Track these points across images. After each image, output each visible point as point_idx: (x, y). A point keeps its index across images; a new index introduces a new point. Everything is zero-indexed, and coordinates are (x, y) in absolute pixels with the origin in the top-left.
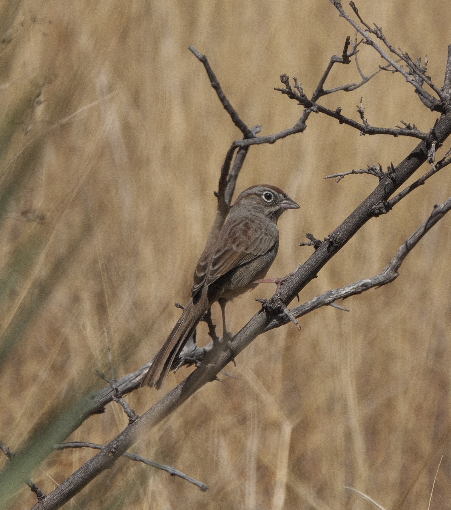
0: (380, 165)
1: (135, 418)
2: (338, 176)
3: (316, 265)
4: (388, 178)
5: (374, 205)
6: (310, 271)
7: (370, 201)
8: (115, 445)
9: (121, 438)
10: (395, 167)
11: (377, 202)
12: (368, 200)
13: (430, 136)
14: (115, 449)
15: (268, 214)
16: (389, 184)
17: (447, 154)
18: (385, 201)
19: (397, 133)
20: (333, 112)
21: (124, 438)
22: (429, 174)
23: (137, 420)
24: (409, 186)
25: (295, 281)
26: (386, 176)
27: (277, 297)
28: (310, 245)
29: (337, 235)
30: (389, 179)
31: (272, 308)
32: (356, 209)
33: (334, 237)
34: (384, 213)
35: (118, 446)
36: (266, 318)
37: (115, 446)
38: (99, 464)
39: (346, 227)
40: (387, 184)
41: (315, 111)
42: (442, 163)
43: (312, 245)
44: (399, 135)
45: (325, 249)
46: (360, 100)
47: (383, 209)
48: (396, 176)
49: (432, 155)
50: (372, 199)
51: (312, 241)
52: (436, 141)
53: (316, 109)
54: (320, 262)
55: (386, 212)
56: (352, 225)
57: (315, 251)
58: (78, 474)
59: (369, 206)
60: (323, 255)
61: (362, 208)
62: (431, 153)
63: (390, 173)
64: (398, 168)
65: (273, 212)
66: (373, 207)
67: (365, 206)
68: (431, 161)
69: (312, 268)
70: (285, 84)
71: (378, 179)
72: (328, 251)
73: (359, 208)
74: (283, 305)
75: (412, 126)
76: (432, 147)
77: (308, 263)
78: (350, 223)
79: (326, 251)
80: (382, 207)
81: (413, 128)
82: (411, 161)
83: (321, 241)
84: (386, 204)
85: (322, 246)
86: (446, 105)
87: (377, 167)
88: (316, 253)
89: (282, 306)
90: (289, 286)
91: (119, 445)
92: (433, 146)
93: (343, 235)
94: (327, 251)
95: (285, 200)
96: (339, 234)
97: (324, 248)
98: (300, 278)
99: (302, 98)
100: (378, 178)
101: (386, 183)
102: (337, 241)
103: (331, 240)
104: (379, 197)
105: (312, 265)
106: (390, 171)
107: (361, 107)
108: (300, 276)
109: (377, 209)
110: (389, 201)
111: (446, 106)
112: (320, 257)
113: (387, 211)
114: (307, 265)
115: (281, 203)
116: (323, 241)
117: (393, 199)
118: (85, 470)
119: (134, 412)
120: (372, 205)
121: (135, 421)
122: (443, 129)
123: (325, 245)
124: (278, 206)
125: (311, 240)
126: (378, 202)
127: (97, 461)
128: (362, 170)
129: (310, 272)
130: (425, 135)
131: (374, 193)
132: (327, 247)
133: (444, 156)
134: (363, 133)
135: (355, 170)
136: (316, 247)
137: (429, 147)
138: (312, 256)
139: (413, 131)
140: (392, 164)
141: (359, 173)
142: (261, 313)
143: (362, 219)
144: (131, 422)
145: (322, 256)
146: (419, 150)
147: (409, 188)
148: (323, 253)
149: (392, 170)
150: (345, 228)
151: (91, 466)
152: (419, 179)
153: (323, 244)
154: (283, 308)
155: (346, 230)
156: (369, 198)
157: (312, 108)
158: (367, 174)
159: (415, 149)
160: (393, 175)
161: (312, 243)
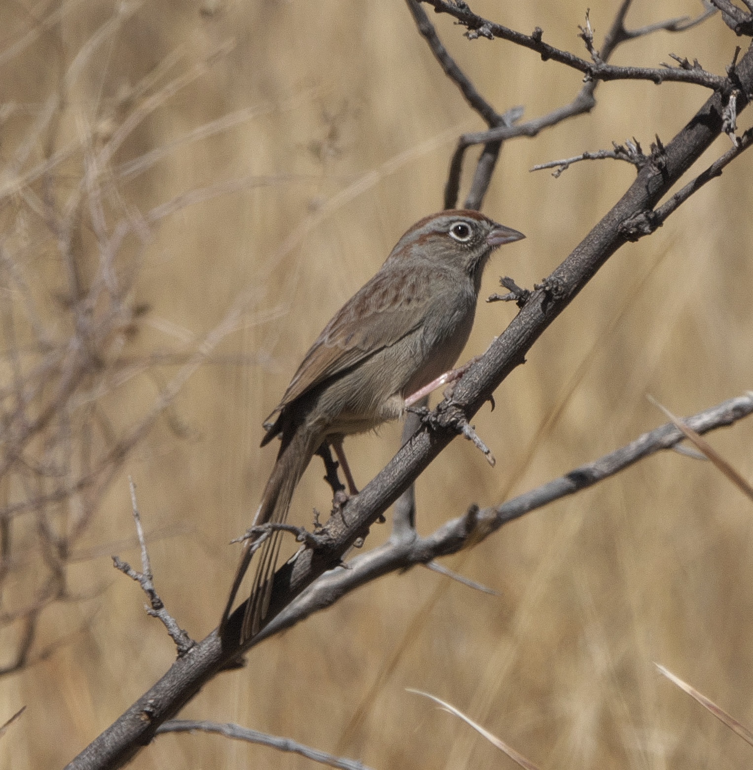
0: (636, 142)
1: (189, 645)
2: (556, 165)
3: (522, 339)
4: (652, 166)
5: (626, 219)
6: (509, 351)
7: (619, 211)
8: (151, 699)
9: (163, 686)
10: (665, 144)
11: (633, 213)
12: (617, 209)
13: (727, 80)
14: (151, 706)
16: (655, 178)
18: (648, 211)
19: (660, 76)
20: (526, 37)
21: (168, 685)
22: (729, 156)
23: (192, 650)
24: (693, 181)
25: (483, 371)
26: (650, 162)
27: (448, 402)
28: (508, 299)
29: (559, 278)
30: (655, 168)
31: (440, 423)
32: (595, 227)
33: (552, 282)
34: (645, 234)
35: (159, 701)
36: (429, 443)
37: (151, 701)
38: (122, 737)
39: (576, 263)
40: (652, 178)
41: (487, 35)
43: (513, 299)
44: (663, 80)
45: (538, 306)
46: (586, 15)
47: (644, 226)
48: (666, 162)
49: (730, 117)
50: (623, 207)
51: (512, 291)
52: (738, 91)
53: (489, 31)
54: (528, 331)
55: (650, 231)
56: (586, 257)
57: (519, 311)
58: (84, 756)
59: (617, 220)
60: (533, 318)
61: (604, 225)
62: (729, 114)
63: (656, 156)
64: (670, 147)
66: (626, 223)
67: (609, 222)
68: (730, 130)
69: (513, 345)
71: (632, 169)
72: (543, 310)
73: (600, 226)
74: (461, 418)
75: (691, 63)
76: (730, 101)
77: (507, 335)
78: (583, 254)
79: (538, 311)
80: (642, 223)
81: (695, 67)
82: (694, 132)
83: (530, 292)
84: (652, 216)
85: (531, 301)
87: (632, 145)
88: (521, 314)
89: (459, 420)
90: (470, 381)
91: (160, 699)
92: (733, 99)
93: (571, 277)
94: (541, 310)
95: (493, 230)
96: (564, 277)
97: (534, 306)
98: (491, 365)
99: (459, 10)
100: (634, 166)
101: (650, 175)
102: (559, 289)
103: (547, 288)
104: (636, 202)
105: (513, 339)
106: (654, 152)
107: (586, 29)
108: (492, 360)
109: (633, 227)
110: (657, 210)
112: (528, 323)
113: (653, 229)
114: (505, 339)
115: (488, 237)
116: (533, 292)
117: (664, 206)
118: (96, 751)
119: (186, 635)
120: (624, 218)
121: (189, 652)
123: (537, 299)
124: (484, 245)
125: (510, 289)
126: (635, 214)
127: (119, 732)
128: (602, 153)
129: (511, 351)
130: (718, 80)
131: (627, 196)
132: (541, 302)
134: (588, 77)
135: (589, 152)
136: (521, 304)
137: (725, 101)
138: (514, 321)
139: (692, 72)
140: (657, 138)
141: (597, 158)
142: (419, 435)
143: (606, 245)
144: (180, 653)
145: (533, 321)
146: (709, 109)
147: (693, 184)
148: (534, 315)
149: (660, 149)
150: (573, 264)
151: (107, 741)
152: (710, 166)
153: (533, 296)
154: (461, 423)
155: (577, 269)
156: (618, 206)
157: (481, 29)
158: (613, 159)
159: (703, 109)
160: (662, 159)
161: (512, 295)
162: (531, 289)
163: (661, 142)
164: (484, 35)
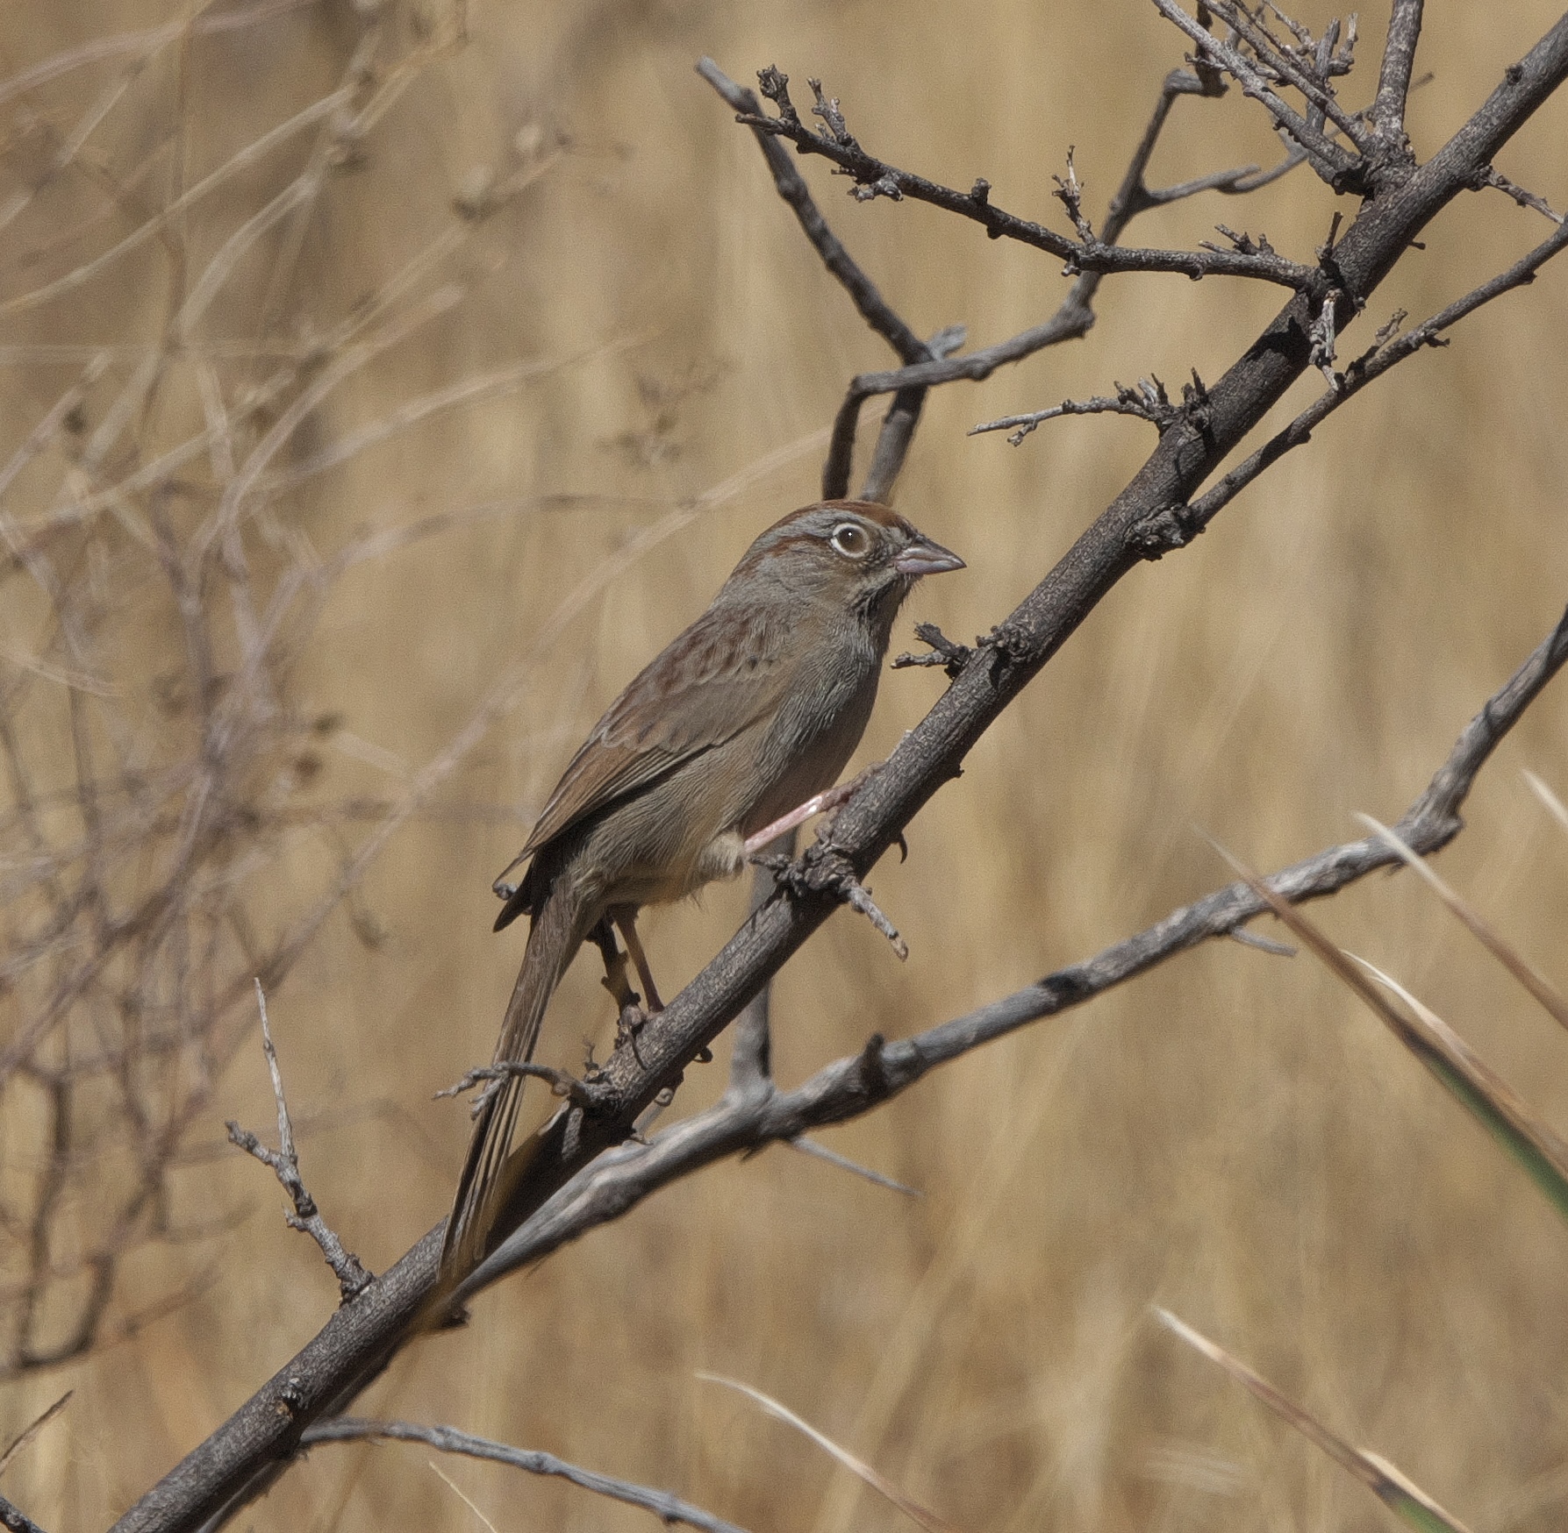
0: (1157, 383)
1: (361, 1282)
2: (1016, 423)
3: (955, 733)
4: (1185, 426)
5: (1140, 519)
7: (1127, 506)
8: (294, 1377)
9: (315, 1353)
10: (1209, 384)
11: (1152, 509)
12: (1122, 501)
13: (1317, 272)
14: (295, 1388)
15: (856, 601)
16: (1191, 446)
17: (1382, 334)
18: (1179, 505)
19: (1199, 266)
20: (960, 196)
21: (325, 1352)
22: (1322, 407)
23: (367, 1289)
24: (1259, 451)
25: (886, 791)
26: (1181, 418)
27: (824, 846)
28: (931, 663)
29: (1021, 626)
30: (1191, 429)
31: (810, 885)
32: (1085, 534)
33: (1009, 632)
34: (1174, 546)
35: (307, 1381)
36: (790, 919)
37: (295, 1381)
38: (244, 1445)
39: (1051, 599)
40: (1185, 445)
41: (890, 193)
42: (1364, 366)
43: (938, 663)
44: (1206, 273)
45: (984, 674)
46: (1068, 158)
47: (1171, 531)
48: (1210, 417)
49: (1323, 338)
50: (1134, 498)
51: (936, 648)
52: (1338, 291)
53: (894, 186)
54: (966, 720)
55: (1182, 541)
56: (1070, 588)
57: (949, 685)
58: (176, 1479)
59: (1124, 522)
60: (977, 697)
61: (1102, 530)
62: (1321, 332)
63: (1193, 408)
64: (1217, 390)
65: (874, 594)
66: (1139, 527)
67: (1110, 525)
68: (1323, 361)
69: (939, 743)
70: (776, 100)
71: (1153, 429)
72: (992, 681)
73: (1093, 532)
74: (846, 875)
75: (1255, 242)
76: (1324, 310)
77: (927, 728)
78: (1064, 582)
79: (985, 683)
80: (1168, 526)
81: (1261, 249)
82: (1260, 365)
83: (970, 650)
84: (1184, 514)
85: (972, 666)
86: (1373, 168)
87: (1151, 389)
88: (953, 690)
89: (843, 879)
90: (863, 809)
91: (309, 1377)
92: (1328, 306)
93: (1042, 624)
94: (988, 681)
95: (910, 546)
96: (1030, 623)
97: (978, 674)
98: (901, 780)
99: (841, 148)
100: (1153, 425)
101: (1181, 441)
102: (1022, 646)
103: (1000, 644)
104: (1156, 490)
105: (939, 735)
106: (1190, 401)
107: (1068, 181)
108: (903, 771)
109: (1151, 534)
110: (1193, 504)
111: (1374, 171)
112: (966, 705)
113: (1188, 538)
114: (925, 733)
115: (899, 557)
116: (973, 650)
117: (1207, 497)
118: (197, 1467)
119: (356, 1263)
120: (1136, 517)
121: (362, 1293)
122: (1364, 250)
123: (982, 663)
124: (889, 570)
125: (933, 645)
126: (1155, 510)
127: (238, 1435)
128: (1097, 402)
129: (935, 756)
130: (1302, 272)
131: (1141, 478)
132: (990, 668)
133: (1373, 343)
134: (1072, 267)
135: (1072, 400)
136: (953, 671)
137: (1315, 310)
138: (941, 702)
139: (1256, 258)
140: (1194, 374)
141: (1087, 411)
142: (771, 907)
143: (1104, 566)
144: (347, 1295)
145: (975, 701)
146: (1287, 324)
147: (1258, 458)
148: (978, 690)
149: (1197, 397)
150: (1046, 600)
151: (218, 1451)
152: (1289, 424)
153: (974, 658)
154: (846, 884)
155: (1052, 609)
156: (1124, 496)
157: (880, 183)
158: (1116, 413)
159: (1276, 323)
160: (1201, 413)
161: (937, 655)
162: (971, 645)
163: (1202, 382)
164: (885, 193)
